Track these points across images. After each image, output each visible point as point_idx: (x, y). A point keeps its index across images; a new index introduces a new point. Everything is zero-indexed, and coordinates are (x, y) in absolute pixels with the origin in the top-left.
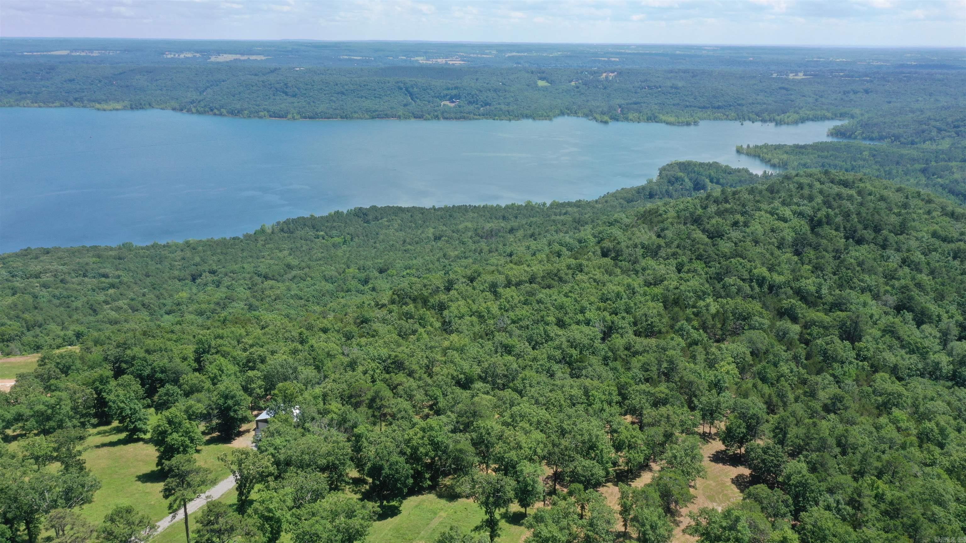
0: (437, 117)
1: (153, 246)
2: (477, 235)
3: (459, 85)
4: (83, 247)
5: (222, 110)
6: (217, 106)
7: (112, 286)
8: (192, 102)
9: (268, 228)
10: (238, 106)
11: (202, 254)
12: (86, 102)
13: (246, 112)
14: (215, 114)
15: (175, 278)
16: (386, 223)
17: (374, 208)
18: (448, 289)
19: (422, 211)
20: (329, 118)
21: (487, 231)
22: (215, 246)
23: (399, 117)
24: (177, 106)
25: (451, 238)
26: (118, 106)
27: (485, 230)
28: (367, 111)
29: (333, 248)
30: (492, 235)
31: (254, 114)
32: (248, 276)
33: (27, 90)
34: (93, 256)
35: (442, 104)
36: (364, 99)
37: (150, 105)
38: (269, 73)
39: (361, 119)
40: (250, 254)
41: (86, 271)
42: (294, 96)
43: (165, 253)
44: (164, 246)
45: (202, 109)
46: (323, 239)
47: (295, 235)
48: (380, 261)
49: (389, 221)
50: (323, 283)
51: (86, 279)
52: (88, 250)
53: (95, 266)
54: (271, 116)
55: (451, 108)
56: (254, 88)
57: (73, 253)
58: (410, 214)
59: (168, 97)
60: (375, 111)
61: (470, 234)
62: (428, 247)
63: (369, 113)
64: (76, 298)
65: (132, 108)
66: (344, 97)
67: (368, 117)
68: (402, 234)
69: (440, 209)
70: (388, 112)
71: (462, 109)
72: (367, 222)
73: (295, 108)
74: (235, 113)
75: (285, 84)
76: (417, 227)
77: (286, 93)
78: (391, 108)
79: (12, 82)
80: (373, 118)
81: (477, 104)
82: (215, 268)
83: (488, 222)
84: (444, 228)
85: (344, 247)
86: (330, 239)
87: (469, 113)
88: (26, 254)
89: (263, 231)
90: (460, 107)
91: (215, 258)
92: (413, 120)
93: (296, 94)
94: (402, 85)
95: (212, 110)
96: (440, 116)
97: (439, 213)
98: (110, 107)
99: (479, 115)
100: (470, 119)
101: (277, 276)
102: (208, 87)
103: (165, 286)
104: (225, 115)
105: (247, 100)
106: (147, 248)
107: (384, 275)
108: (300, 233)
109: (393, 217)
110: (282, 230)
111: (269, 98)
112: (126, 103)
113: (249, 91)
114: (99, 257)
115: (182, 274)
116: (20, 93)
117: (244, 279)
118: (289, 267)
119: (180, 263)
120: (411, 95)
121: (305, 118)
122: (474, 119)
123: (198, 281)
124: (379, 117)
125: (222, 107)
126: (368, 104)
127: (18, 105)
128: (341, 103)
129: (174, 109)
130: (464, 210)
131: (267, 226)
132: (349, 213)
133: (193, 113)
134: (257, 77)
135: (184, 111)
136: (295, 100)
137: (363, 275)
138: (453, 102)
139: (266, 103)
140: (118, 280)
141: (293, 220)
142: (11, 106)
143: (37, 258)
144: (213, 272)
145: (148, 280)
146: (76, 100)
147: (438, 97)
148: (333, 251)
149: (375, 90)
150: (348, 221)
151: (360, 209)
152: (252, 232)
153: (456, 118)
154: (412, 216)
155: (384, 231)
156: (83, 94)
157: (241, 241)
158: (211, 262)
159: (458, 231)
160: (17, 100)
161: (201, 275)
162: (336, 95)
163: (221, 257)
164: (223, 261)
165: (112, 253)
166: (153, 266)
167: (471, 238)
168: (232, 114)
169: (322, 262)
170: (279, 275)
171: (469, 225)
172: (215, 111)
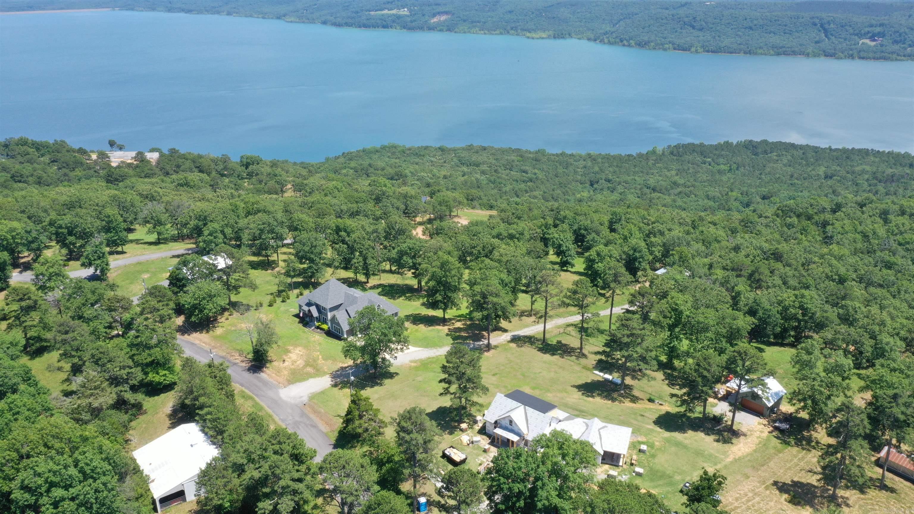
0: (852, 57)
1: (561, 154)
2: (876, 178)
3: (886, 22)
4: (510, 148)
5: (631, 41)
6: (627, 38)
7: (531, 180)
8: (606, 33)
9: (660, 149)
10: (646, 38)
11: (600, 165)
12: (519, 31)
13: (652, 44)
14: (624, 45)
15: (577, 181)
16: (775, 157)
17: (765, 142)
18: (834, 211)
19: (816, 149)
20: (731, 53)
21: (888, 175)
22: (612, 159)
23: (808, 55)
24: (592, 36)
25: (845, 178)
26: (544, 35)
27: (885, 175)
28: (773, 47)
29: (717, 174)
30: (893, 181)
31: (660, 46)
32: (639, 187)
33: (477, 19)
34: (517, 156)
35: (861, 42)
36: (772, 35)
37: (569, 34)
38: (679, 7)
39: (766, 55)
40: (641, 170)
41: (512, 166)
42: (701, 30)
43: (572, 161)
44: (570, 155)
45: (613, 40)
46: (710, 165)
47: (683, 159)
48: (764, 190)
49: (778, 156)
50: (706, 201)
51: (512, 172)
52: (513, 151)
53: (518, 163)
54: (675, 49)
55: (870, 46)
56: (664, 21)
57: (504, 151)
58: (802, 152)
59: (585, 29)
60: (781, 48)
61: (866, 177)
62: (817, 184)
63: (775, 50)
64: (504, 185)
65: (555, 38)
66: (751, 32)
67: (772, 52)
68: (790, 170)
69: (836, 150)
70: (796, 49)
71: (884, 48)
72: (756, 154)
73: (699, 42)
74: (641, 45)
75: (694, 18)
76: (808, 165)
77: (693, 27)
78: (801, 45)
79: (468, 13)
80: (778, 54)
81: (904, 43)
82: (610, 177)
83: (891, 168)
84: (838, 168)
85: (729, 175)
86: (716, 165)
87: (893, 53)
88: (470, 148)
89: (654, 152)
90: (882, 45)
91: (611, 169)
92: (823, 58)
93: (703, 28)
94: (817, 21)
95: (622, 41)
96: (855, 54)
97: (835, 154)
98: (538, 36)
99: (904, 56)
100: (892, 60)
101: (664, 190)
102: (621, 20)
103: (569, 186)
104: (632, 46)
105: (656, 32)
106: (557, 155)
107: (766, 201)
108: (687, 157)
109: (784, 153)
110: (672, 153)
111: (676, 32)
112: (551, 33)
113: (658, 24)
114: (521, 156)
115: (583, 178)
116: (472, 22)
117: (635, 188)
118: (675, 183)
119: (582, 170)
120: (826, 31)
121: (708, 51)
122: (896, 60)
123: (595, 186)
124: (785, 54)
125: (631, 39)
126: (775, 40)
127: (469, 32)
128: (747, 37)
129: (589, 39)
130: (864, 153)
131: (658, 149)
132: (738, 144)
133: (605, 43)
134: (667, 11)
135: (598, 42)
136: (700, 34)
137: (746, 199)
138: (874, 40)
139: (673, 36)
140: (535, 177)
141: (683, 145)
142: (465, 32)
143: (477, 152)
144: (609, 181)
145: (557, 179)
146: (512, 29)
147: (857, 35)
148: (717, 176)
149: (786, 26)
150: (736, 151)
151: (751, 141)
152: (644, 152)
153: (874, 58)
154: (803, 154)
155: (771, 165)
156: (518, 24)
157: (635, 158)
158: (608, 172)
159: (853, 172)
160: (469, 28)
161: (597, 182)
162: (743, 30)
163: (617, 169)
164: (618, 172)
165: (531, 156)
166: (560, 170)
167: (868, 180)
168: (639, 45)
169: (706, 184)
170: (666, 189)
171: (868, 168)
172: (625, 42)
